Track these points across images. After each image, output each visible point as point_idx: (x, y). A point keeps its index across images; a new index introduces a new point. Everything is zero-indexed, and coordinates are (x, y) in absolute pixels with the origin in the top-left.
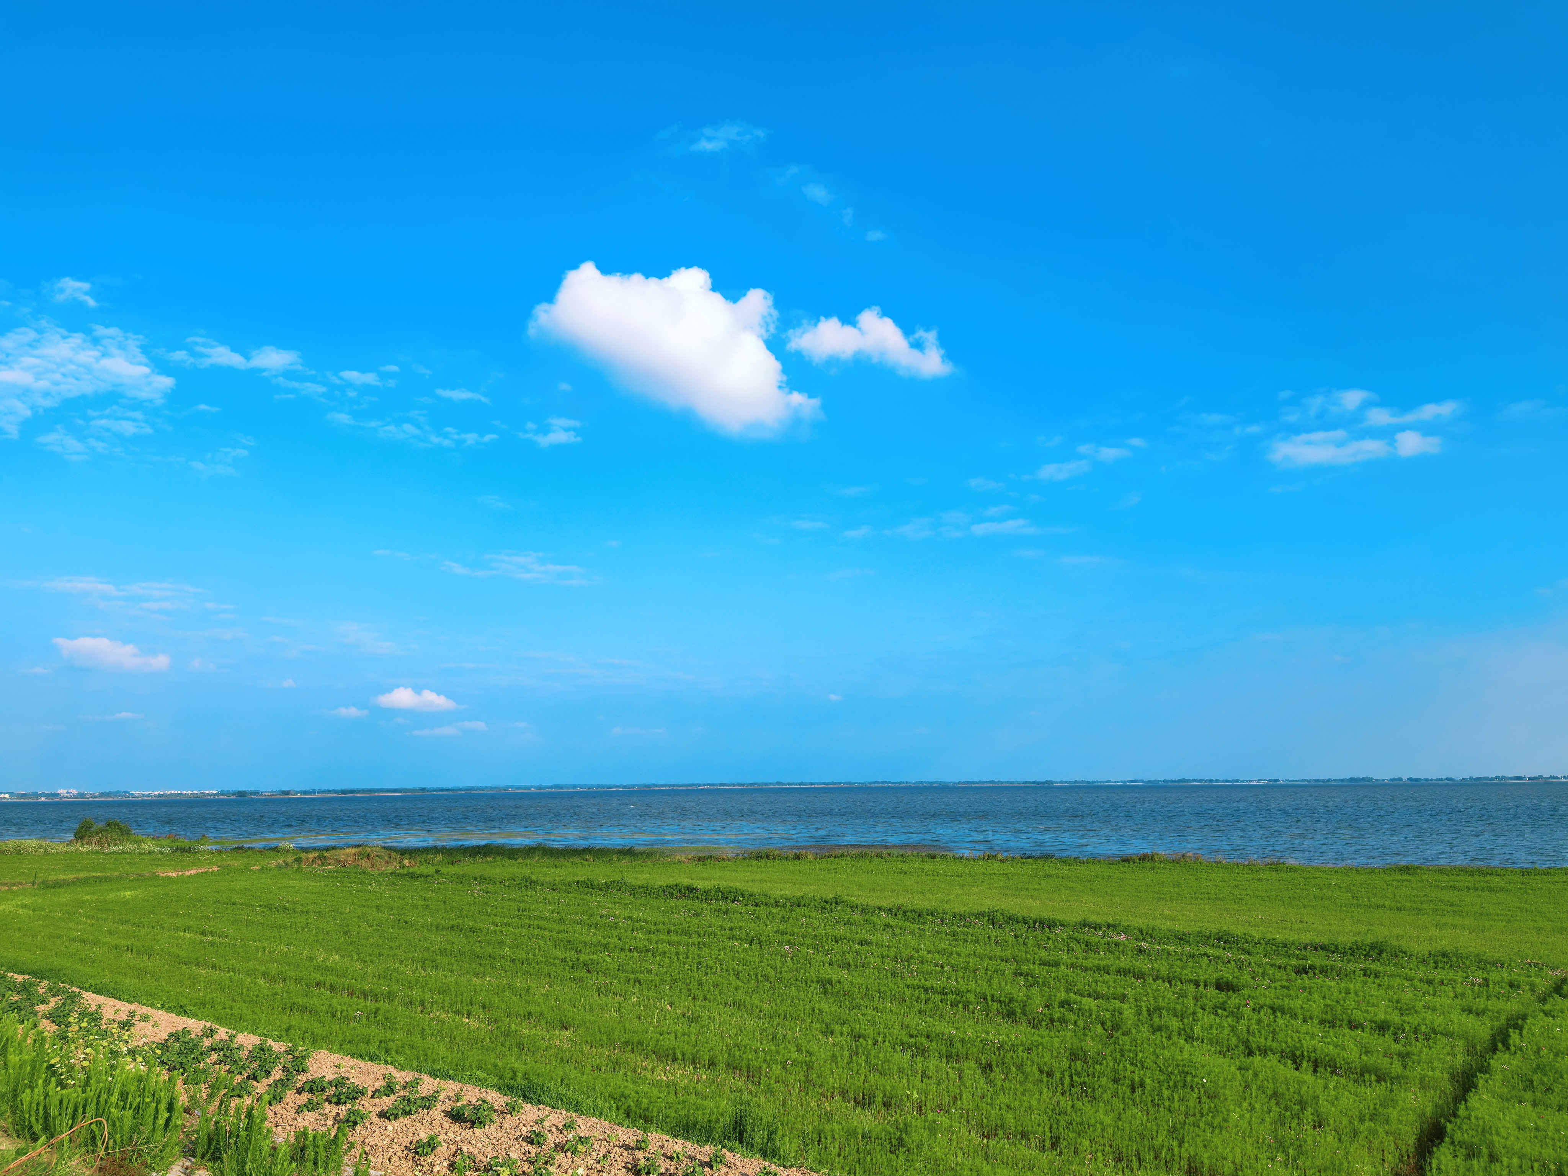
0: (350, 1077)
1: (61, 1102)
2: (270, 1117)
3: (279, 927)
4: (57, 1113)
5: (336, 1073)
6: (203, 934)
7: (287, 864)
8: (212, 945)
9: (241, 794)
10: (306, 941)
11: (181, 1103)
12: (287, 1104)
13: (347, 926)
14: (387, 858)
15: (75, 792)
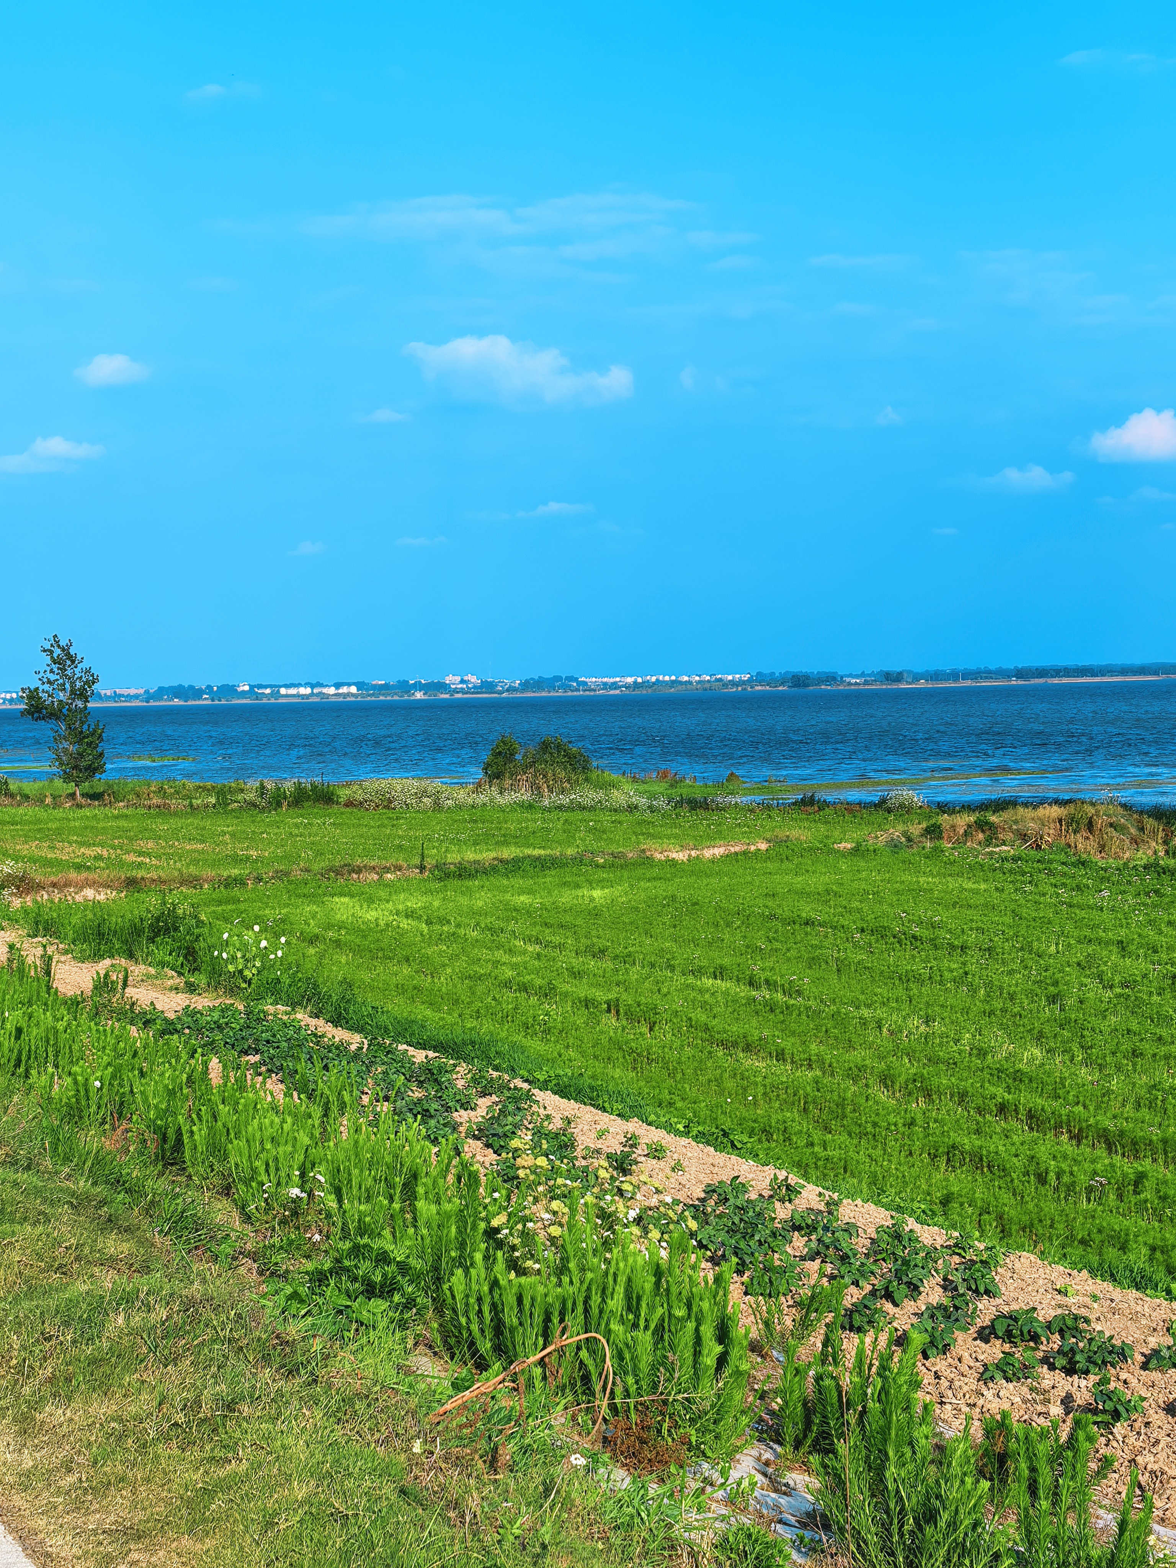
0: (1092, 1317)
1: (520, 1300)
2: (925, 1381)
3: (906, 979)
4: (515, 1321)
5: (1060, 1306)
6: (751, 984)
7: (909, 840)
8: (772, 1010)
9: (799, 681)
10: (966, 1011)
11: (742, 1331)
12: (960, 1360)
13: (1056, 983)
14: (1133, 831)
15: (473, 679)
